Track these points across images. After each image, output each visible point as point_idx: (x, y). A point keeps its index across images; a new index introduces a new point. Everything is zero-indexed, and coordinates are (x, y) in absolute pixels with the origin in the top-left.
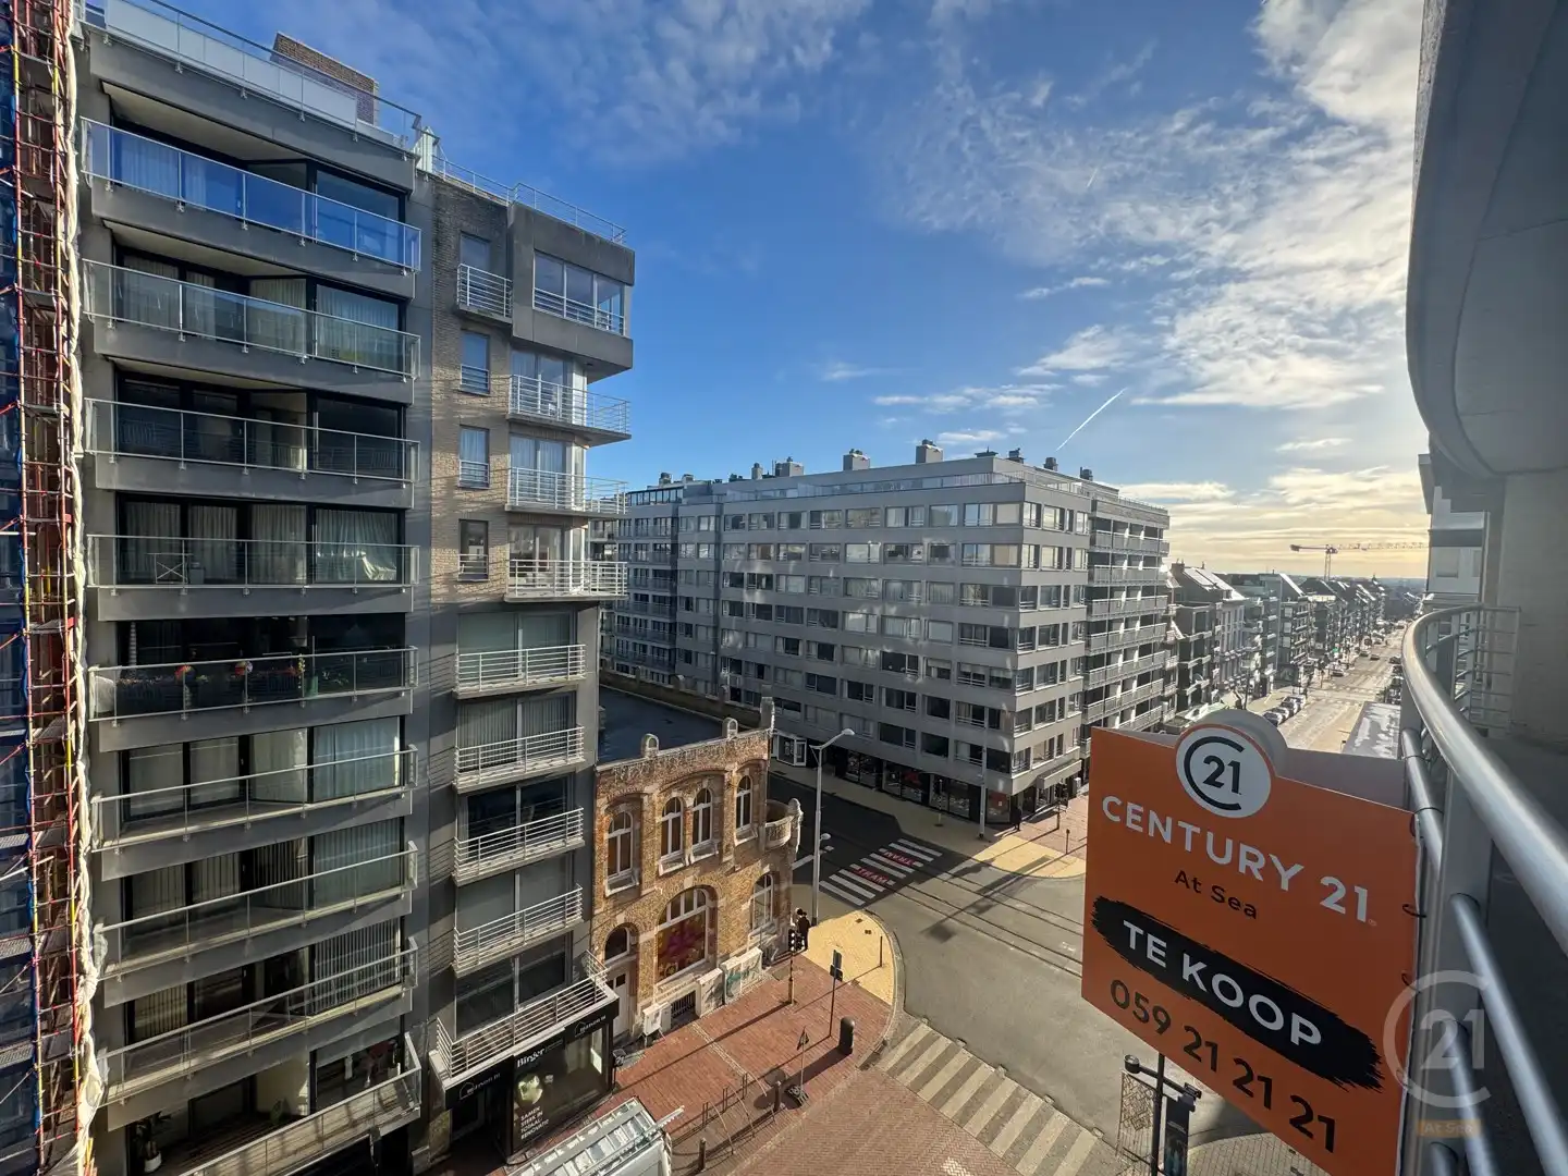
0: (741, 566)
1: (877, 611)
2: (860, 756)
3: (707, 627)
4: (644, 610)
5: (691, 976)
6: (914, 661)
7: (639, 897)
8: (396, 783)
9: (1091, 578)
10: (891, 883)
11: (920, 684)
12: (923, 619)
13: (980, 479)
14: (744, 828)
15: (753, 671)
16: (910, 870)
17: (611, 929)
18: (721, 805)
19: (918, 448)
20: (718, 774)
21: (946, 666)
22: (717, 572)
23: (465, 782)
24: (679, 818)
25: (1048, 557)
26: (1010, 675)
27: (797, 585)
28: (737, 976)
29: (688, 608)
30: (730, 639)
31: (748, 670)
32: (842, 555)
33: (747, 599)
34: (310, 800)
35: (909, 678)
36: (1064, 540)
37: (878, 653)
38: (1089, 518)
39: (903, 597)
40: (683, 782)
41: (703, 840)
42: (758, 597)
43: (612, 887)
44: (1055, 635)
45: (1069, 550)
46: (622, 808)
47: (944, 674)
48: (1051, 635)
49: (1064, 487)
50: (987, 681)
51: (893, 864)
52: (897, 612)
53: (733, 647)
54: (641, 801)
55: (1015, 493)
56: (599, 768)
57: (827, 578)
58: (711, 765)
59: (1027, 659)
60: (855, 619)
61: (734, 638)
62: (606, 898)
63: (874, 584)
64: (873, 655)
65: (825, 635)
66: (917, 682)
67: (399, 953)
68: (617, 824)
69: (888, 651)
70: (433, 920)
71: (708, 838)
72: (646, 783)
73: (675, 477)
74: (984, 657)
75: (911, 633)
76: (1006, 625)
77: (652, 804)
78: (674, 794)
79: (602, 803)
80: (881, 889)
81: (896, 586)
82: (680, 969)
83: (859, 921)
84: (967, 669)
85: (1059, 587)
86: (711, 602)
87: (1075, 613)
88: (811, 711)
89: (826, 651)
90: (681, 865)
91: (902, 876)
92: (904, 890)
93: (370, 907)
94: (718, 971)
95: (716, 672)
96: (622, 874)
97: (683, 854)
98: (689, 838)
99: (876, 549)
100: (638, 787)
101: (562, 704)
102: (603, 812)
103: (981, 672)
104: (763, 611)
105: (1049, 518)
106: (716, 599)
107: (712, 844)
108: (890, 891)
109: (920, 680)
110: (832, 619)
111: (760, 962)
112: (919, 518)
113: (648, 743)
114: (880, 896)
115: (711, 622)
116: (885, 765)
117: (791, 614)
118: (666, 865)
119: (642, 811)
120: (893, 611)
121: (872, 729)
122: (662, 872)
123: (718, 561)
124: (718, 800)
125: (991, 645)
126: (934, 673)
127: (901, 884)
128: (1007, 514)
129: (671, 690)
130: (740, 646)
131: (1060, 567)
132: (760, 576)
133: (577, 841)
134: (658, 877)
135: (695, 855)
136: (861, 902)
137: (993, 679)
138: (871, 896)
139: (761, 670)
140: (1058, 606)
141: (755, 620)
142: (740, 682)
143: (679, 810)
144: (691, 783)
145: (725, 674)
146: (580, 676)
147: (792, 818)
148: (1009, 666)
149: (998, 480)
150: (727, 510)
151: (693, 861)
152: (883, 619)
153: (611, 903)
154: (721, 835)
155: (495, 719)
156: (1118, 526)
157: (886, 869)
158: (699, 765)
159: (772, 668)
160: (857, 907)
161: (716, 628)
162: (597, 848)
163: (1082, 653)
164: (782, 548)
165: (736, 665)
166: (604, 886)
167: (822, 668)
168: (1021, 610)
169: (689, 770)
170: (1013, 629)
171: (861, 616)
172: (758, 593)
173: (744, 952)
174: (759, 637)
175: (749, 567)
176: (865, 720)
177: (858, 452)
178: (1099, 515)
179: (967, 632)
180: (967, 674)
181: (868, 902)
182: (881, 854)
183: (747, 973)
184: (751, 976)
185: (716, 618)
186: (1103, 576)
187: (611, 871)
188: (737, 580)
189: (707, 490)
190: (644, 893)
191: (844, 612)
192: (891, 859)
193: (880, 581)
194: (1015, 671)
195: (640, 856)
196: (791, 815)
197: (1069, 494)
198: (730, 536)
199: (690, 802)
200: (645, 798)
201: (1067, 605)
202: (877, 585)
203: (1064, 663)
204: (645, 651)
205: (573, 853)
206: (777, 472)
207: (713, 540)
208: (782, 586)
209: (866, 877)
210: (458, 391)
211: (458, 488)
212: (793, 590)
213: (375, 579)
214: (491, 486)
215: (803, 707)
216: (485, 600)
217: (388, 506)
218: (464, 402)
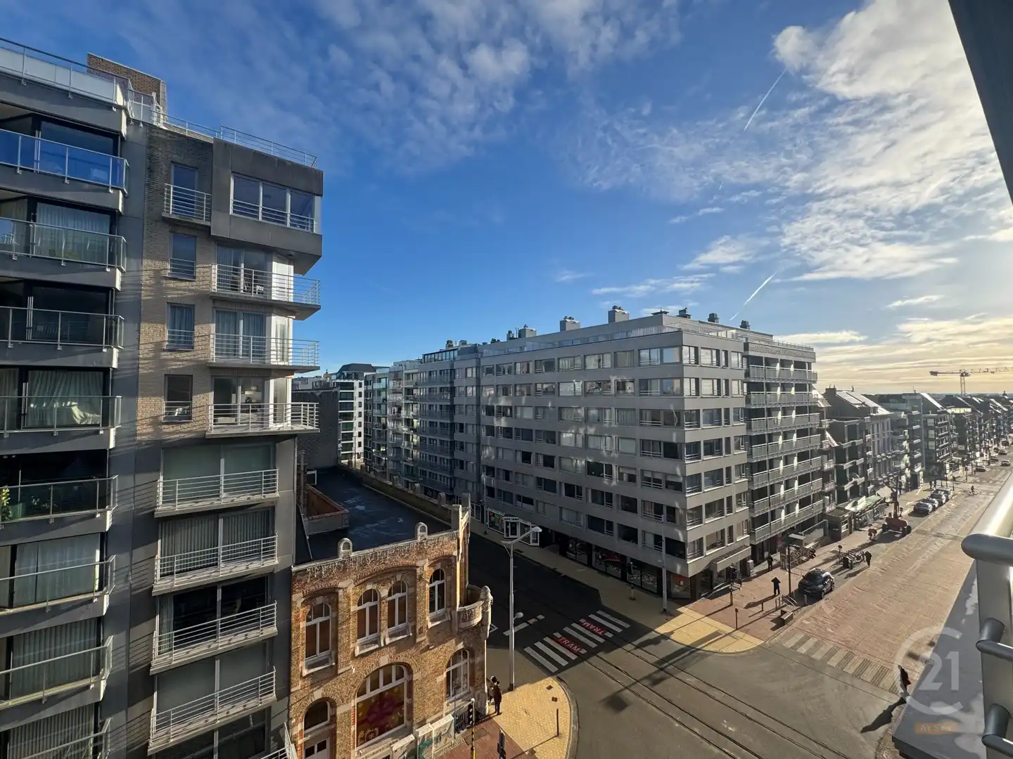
0: (492, 401)
1: (582, 431)
2: (576, 540)
3: (473, 444)
4: (435, 433)
5: (390, 740)
6: (609, 468)
7: (336, 675)
8: (97, 588)
9: (748, 401)
10: (583, 651)
11: (614, 486)
12: (614, 437)
13: (654, 330)
14: (438, 612)
15: (502, 475)
16: (601, 640)
17: (310, 702)
18: (415, 594)
19: (609, 312)
20: (411, 570)
21: (633, 472)
22: (478, 405)
23: (161, 585)
24: (377, 605)
25: (707, 387)
26: (681, 480)
27: (528, 414)
28: (427, 742)
29: (461, 431)
30: (487, 452)
31: (498, 474)
32: (556, 392)
33: (496, 424)
34: (11, 607)
35: (606, 481)
36: (721, 373)
37: (583, 462)
38: (743, 356)
39: (599, 420)
40: (378, 577)
41: (399, 623)
42: (502, 423)
43: (309, 667)
44: (719, 447)
45: (727, 381)
46: (319, 600)
47: (632, 478)
48: (713, 447)
49: (722, 334)
50: (663, 485)
51: (588, 633)
52: (596, 432)
53: (489, 458)
54: (337, 593)
55: (675, 339)
56: (294, 569)
57: (548, 407)
58: (401, 562)
59: (692, 467)
60: (567, 437)
61: (490, 452)
62: (304, 678)
63: (579, 411)
64: (581, 463)
65: (548, 449)
66: (611, 484)
67: (92, 735)
68: (317, 612)
69: (590, 461)
70: (131, 702)
72: (341, 579)
73: (456, 344)
74: (660, 465)
75: (607, 447)
76: (674, 440)
77: (348, 597)
78: (369, 587)
79: (298, 598)
80: (574, 657)
81: (593, 412)
82: (380, 734)
83: (550, 688)
84: (649, 475)
85: (719, 410)
86: (475, 426)
87: (737, 429)
88: (540, 505)
89: (549, 461)
90: (377, 646)
91: (594, 645)
92: (593, 659)
93: (59, 697)
94: (412, 737)
95: (479, 476)
96: (320, 655)
97: (379, 637)
98: (384, 623)
99: (579, 386)
100: (332, 583)
101: (264, 517)
102: (299, 605)
103: (658, 476)
104: (507, 432)
105: (706, 358)
106: (478, 424)
108: (582, 658)
109: (614, 483)
110: (552, 437)
111: (453, 728)
112: (608, 363)
114: (572, 663)
115: (474, 441)
116: (594, 547)
117: (527, 434)
118: (362, 646)
119: (337, 602)
120: (591, 431)
121: (583, 521)
122: (357, 653)
123: (478, 397)
124: (411, 590)
125: (665, 456)
126: (625, 478)
127: (592, 652)
128: (671, 356)
130: (493, 457)
131: (719, 394)
132: (506, 407)
133: (272, 630)
134: (354, 657)
135: (391, 636)
136: (553, 669)
137: (669, 484)
138: (564, 663)
139: (507, 475)
140: (720, 424)
141: (502, 438)
142: (493, 483)
143: (376, 600)
144: (386, 577)
145: (484, 477)
146: (277, 494)
147: (482, 603)
148: (679, 473)
149: (667, 330)
150: (483, 362)
151: (388, 641)
152: (586, 437)
153: (308, 682)
154: (414, 619)
155: (199, 531)
156: (769, 362)
157: (582, 639)
158: (390, 562)
159: (514, 474)
160: (550, 674)
161: (478, 444)
162: (293, 635)
163: (745, 460)
164: (518, 388)
165: (490, 470)
166: (302, 667)
167: (546, 473)
168: (686, 429)
169: (382, 567)
170: (681, 444)
171: (571, 435)
172: (503, 419)
173: (441, 717)
174: (505, 450)
175: (497, 402)
176: (577, 512)
177: (570, 318)
178: (751, 353)
179: (645, 445)
180: (649, 479)
181: (561, 669)
182: (580, 624)
183: (438, 739)
184: (443, 740)
185: (479, 437)
186: (758, 401)
188: (490, 411)
189: (475, 349)
190: (339, 672)
191: (560, 433)
192: (587, 629)
193: (583, 409)
194: (684, 477)
195: (336, 640)
196: (482, 600)
197: (726, 339)
198: (485, 379)
199: (384, 592)
200: (341, 592)
201: (728, 424)
202: (581, 412)
203: (729, 469)
205: (271, 639)
206: (520, 336)
207: (475, 384)
208: (519, 414)
209: (563, 645)
210: (166, 278)
211: (164, 350)
212: (525, 416)
213: (84, 423)
214: (196, 348)
215: (534, 502)
216: (187, 436)
217: (91, 366)
218: (172, 285)
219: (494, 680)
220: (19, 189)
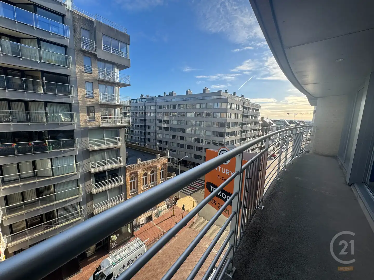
0: (161, 118)
1: (194, 128)
2: (190, 162)
3: (153, 133)
4: (138, 129)
5: (151, 211)
6: (202, 140)
8: (75, 171)
9: (242, 121)
10: (196, 189)
11: (203, 145)
12: (204, 130)
13: (218, 97)
14: (162, 179)
15: (165, 143)
16: (201, 187)
19: (204, 89)
20: (156, 167)
21: (209, 141)
22: (156, 119)
23: (93, 170)
24: (147, 177)
25: (233, 115)
26: (224, 143)
27: (175, 123)
28: (161, 211)
29: (149, 128)
30: (159, 136)
31: (163, 143)
32: (185, 116)
33: (163, 126)
34: (53, 176)
35: (201, 144)
36: (237, 112)
37: (194, 138)
38: (243, 107)
39: (200, 125)
40: (148, 169)
41: (153, 182)
42: (166, 125)
43: (131, 193)
44: (234, 134)
45: (238, 114)
46: (133, 175)
47: (209, 143)
48: (233, 134)
49: (237, 99)
50: (218, 144)
51: (197, 185)
52: (198, 129)
53: (160, 138)
54: (137, 173)
55: (226, 100)
56: (127, 166)
57: (182, 121)
58: (154, 165)
59: (228, 139)
60: (188, 131)
61: (160, 135)
62: (130, 196)
63: (193, 122)
64: (193, 139)
65: (182, 134)
67: (79, 210)
68: (132, 179)
69: (196, 138)
70: (87, 202)
71: (154, 181)
72: (138, 169)
73: (144, 96)
74: (218, 139)
75: (202, 134)
76: (223, 132)
77: (140, 174)
78: (145, 172)
79: (128, 174)
80: (194, 191)
81: (198, 123)
82: (149, 210)
83: (189, 198)
84: (214, 142)
85: (235, 123)
86: (154, 127)
87: (239, 129)
88: (178, 152)
89: (182, 138)
90: (148, 187)
91: (199, 188)
92: (199, 191)
93: (71, 200)
94: (157, 210)
95: (156, 144)
96: (133, 190)
97: (148, 185)
98: (149, 181)
99: (194, 114)
100: (136, 170)
101: (117, 151)
102: (128, 176)
103: (217, 142)
104: (167, 129)
105: (233, 106)
106: (156, 126)
107: (155, 182)
108: (196, 191)
109: (203, 144)
110: (183, 130)
111: (167, 207)
112: (204, 106)
113: (138, 160)
114: (194, 192)
115: (154, 131)
116: (195, 164)
117: (174, 129)
118: (144, 188)
119: (138, 176)
120: (197, 128)
121: (193, 156)
122: (143, 189)
123: (156, 117)
124: (156, 173)
125: (220, 136)
126: (207, 143)
127: (198, 190)
128: (224, 105)
129: (144, 148)
130: (162, 137)
131: (236, 118)
132: (166, 120)
133: (122, 183)
134: (142, 190)
135: (151, 185)
136: (189, 194)
137: (220, 144)
138: (192, 192)
139: (167, 143)
140: (235, 127)
141: (165, 131)
142: (162, 145)
143: (146, 175)
144: (149, 169)
145: (158, 144)
146: (121, 145)
147: (173, 176)
148: (223, 141)
149: (222, 97)
150: (158, 104)
152: (195, 130)
153: (131, 197)
154: (157, 181)
155: (100, 155)
156: (249, 109)
157: (195, 187)
158: (151, 165)
159: (169, 142)
161: (156, 133)
162: (127, 184)
163: (240, 138)
164: (171, 113)
165: (161, 142)
166: (129, 192)
167: (181, 142)
168: (226, 128)
169: (149, 166)
170: (225, 132)
171: (190, 130)
172: (165, 124)
173: (163, 205)
174: (166, 135)
175: (163, 118)
176: (191, 154)
177: (189, 90)
178: (245, 106)
179: (214, 133)
180: (214, 143)
181: (191, 194)
182: (194, 183)
183: (163, 210)
184: (164, 210)
185: (156, 130)
186: (245, 120)
187: (131, 189)
188: (160, 121)
189: (152, 99)
190: (139, 194)
191: (186, 129)
192: (196, 184)
193: (195, 121)
194: (225, 142)
195: (137, 186)
196: (173, 175)
197: (238, 101)
198: (158, 110)
199: (149, 173)
200: (138, 173)
201: (237, 127)
202: (194, 123)
203: (236, 140)
204: (138, 139)
205: (121, 186)
206: (170, 95)
207: (154, 111)
208: (171, 123)
209: (191, 189)
210: (83, 72)
211: (85, 98)
212: (174, 124)
213: (65, 121)
214: (95, 97)
215: (177, 151)
216: (95, 126)
217: (67, 102)
218: (85, 75)
219: (176, 196)
220: (34, 35)
